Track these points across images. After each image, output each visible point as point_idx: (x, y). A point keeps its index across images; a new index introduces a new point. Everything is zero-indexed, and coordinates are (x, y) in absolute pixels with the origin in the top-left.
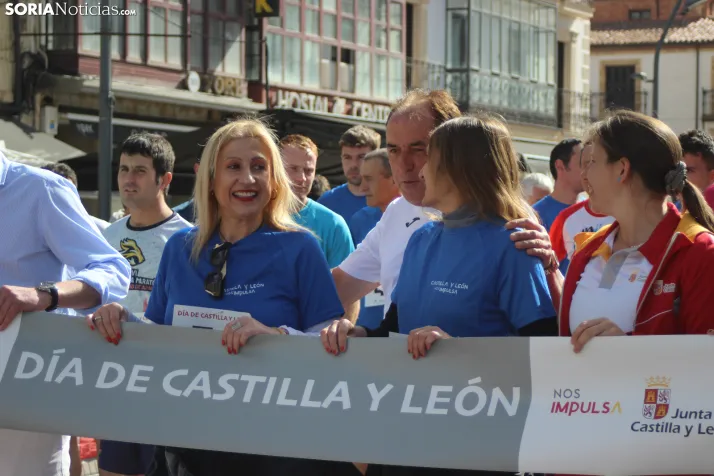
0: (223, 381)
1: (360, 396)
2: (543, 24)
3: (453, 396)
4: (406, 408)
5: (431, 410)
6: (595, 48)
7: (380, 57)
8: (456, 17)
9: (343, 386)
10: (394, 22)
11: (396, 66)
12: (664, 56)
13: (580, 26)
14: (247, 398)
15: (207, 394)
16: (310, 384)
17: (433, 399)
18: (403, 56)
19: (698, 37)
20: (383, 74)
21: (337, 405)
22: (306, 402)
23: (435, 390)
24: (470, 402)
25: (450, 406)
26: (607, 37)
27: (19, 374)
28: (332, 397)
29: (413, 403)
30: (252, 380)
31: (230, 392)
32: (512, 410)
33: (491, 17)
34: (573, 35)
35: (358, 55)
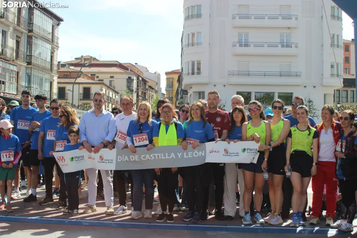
0: (151, 156)
1: (176, 156)
2: (47, 78)
3: (193, 154)
4: (185, 157)
5: (189, 156)
6: (58, 83)
7: (11, 83)
8: (28, 75)
9: (172, 154)
10: (14, 75)
11: (15, 86)
12: (75, 85)
13: (55, 78)
14: (157, 158)
15: (150, 159)
16: (167, 154)
17: (189, 155)
18: (16, 83)
19: (79, 82)
20: (11, 87)
21: (173, 157)
22: (167, 157)
23: (189, 153)
24: (196, 154)
25: (193, 155)
26: (62, 80)
27: (119, 160)
28: (171, 156)
29: (186, 156)
30: (156, 155)
31: (153, 158)
32: (203, 155)
33: (36, 75)
34: (54, 80)
35: (6, 83)
